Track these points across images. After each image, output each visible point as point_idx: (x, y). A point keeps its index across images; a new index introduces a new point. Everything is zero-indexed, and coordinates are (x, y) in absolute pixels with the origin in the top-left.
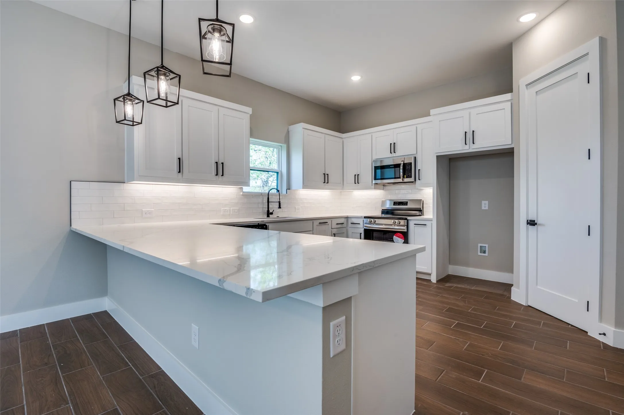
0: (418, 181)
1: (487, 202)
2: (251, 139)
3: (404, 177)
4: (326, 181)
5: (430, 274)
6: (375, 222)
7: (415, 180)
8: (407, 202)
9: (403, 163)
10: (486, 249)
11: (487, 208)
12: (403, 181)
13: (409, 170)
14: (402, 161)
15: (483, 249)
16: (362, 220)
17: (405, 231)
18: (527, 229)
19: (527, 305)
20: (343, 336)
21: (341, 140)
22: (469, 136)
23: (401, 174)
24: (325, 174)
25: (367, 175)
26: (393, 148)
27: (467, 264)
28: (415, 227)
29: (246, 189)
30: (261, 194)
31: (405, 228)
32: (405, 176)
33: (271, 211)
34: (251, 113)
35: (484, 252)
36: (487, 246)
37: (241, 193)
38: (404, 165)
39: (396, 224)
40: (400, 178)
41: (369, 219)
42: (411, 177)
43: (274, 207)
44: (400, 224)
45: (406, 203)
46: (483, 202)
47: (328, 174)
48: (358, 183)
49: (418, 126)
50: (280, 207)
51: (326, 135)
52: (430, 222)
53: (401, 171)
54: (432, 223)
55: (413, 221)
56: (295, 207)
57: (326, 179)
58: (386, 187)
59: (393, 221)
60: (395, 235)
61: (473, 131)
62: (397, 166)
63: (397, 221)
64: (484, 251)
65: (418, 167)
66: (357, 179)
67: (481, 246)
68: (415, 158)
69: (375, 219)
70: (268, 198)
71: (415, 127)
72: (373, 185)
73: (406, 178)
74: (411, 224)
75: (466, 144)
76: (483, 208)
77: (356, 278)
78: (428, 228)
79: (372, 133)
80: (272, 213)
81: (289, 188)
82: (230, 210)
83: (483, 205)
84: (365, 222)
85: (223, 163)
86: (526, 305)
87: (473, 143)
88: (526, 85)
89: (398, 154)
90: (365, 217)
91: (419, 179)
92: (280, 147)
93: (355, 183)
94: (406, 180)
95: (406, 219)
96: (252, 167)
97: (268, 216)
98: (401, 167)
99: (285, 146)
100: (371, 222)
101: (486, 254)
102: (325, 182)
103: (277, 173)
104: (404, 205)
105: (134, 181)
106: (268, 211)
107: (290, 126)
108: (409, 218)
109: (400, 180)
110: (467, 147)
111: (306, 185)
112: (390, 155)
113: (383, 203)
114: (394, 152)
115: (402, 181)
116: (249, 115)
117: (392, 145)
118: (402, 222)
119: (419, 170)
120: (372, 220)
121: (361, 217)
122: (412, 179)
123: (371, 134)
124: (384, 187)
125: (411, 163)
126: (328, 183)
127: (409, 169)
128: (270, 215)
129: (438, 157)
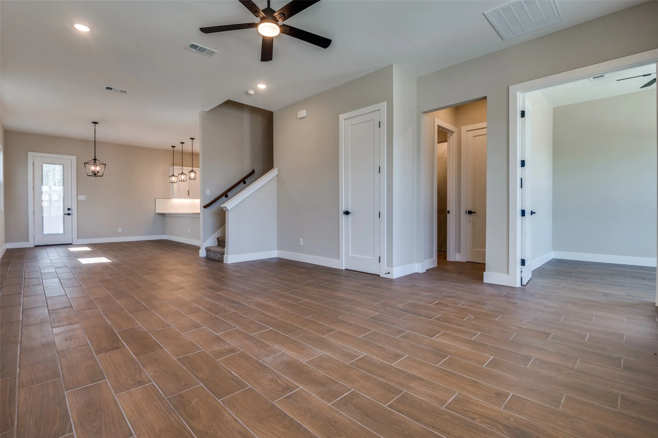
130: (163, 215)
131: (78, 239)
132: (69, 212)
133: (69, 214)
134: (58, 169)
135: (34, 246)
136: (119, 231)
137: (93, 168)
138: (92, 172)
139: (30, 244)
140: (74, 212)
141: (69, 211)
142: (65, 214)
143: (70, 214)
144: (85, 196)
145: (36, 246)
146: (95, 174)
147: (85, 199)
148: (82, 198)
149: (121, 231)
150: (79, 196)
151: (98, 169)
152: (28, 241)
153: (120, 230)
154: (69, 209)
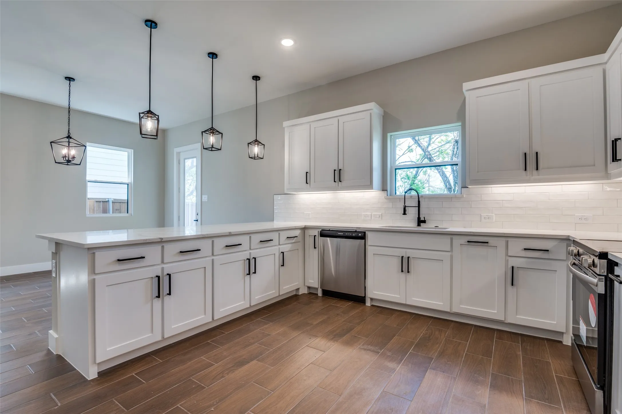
24: (526, 154)
33: (422, 219)
47: (537, 153)
57: (531, 162)
80: (424, 222)
81: (463, 186)
85: (340, 170)
97: (419, 225)
102: (526, 170)
106: (419, 218)
116: (371, 112)
126: (538, 169)
128: (421, 223)
141: (198, 216)
142: (195, 220)
143: (198, 219)
144: (207, 196)
146: (68, 161)
147: (207, 201)
148: (205, 198)
150: (202, 196)
154: (198, 214)
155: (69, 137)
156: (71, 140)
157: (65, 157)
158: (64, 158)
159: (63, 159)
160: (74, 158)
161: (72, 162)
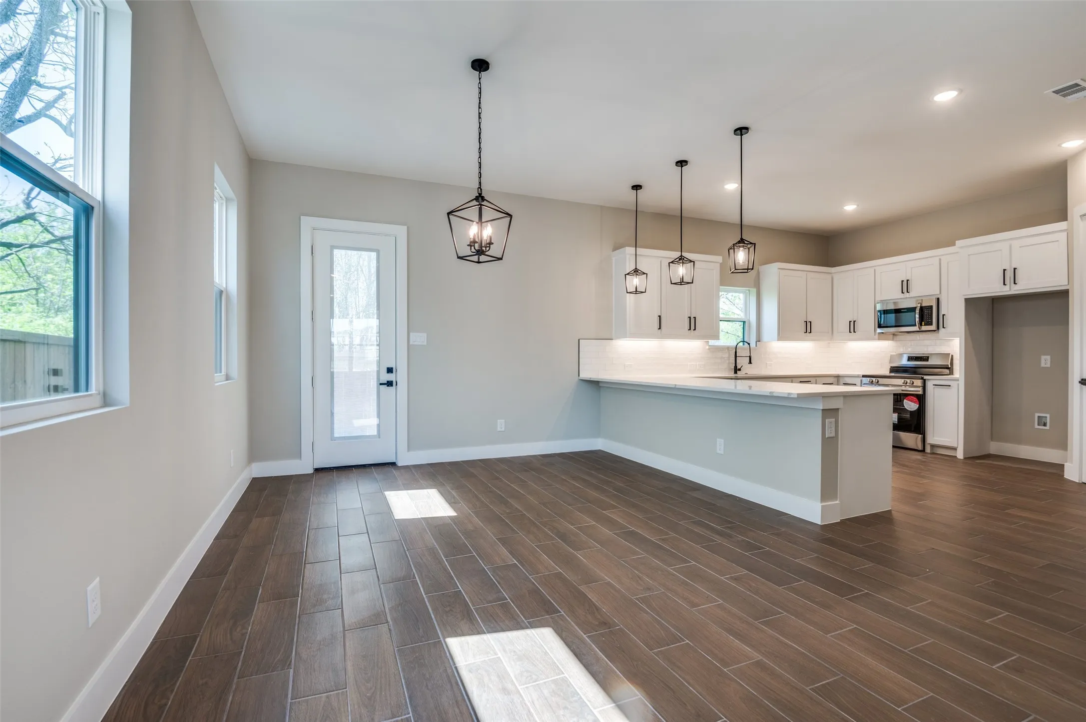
0: (942, 330)
1: (1048, 357)
2: (721, 287)
3: (921, 325)
4: (809, 330)
5: (955, 449)
6: (878, 382)
7: (938, 328)
8: (928, 357)
9: (919, 305)
10: (1046, 420)
11: (1048, 365)
12: (920, 329)
13: (929, 316)
14: (918, 304)
15: (1044, 420)
16: (859, 380)
17: (921, 393)
18: (1081, 389)
19: (1081, 482)
20: (833, 429)
21: (829, 277)
22: (1009, 274)
23: (917, 320)
24: (806, 322)
25: (868, 321)
26: (905, 286)
27: (1018, 441)
28: (935, 389)
29: (712, 342)
30: (728, 348)
31: (920, 389)
32: (923, 323)
33: (739, 367)
34: (721, 261)
35: (1045, 425)
36: (1048, 416)
37: (707, 347)
38: (922, 308)
39: (908, 384)
40: (915, 325)
41: (869, 379)
42: (931, 324)
43: (742, 362)
44: (914, 385)
45: (926, 359)
46: (1043, 358)
47: (811, 322)
48: (854, 332)
49: (941, 257)
50: (750, 363)
51: (808, 273)
52: (957, 382)
53: (917, 316)
54: (958, 384)
55: (931, 381)
56: (766, 363)
57: (808, 327)
58: (898, 337)
59: (903, 380)
60: (907, 398)
61: (1015, 269)
62: (913, 310)
63: (908, 381)
64: (1044, 423)
65: (942, 312)
66: (853, 327)
67: (1039, 417)
68: (938, 299)
69: (878, 379)
70: (736, 352)
71: (937, 259)
72: (877, 334)
73: (925, 325)
74: (930, 385)
75: (1004, 284)
76: (1043, 365)
77: (842, 398)
78: (954, 390)
79: (875, 266)
80: (740, 370)
81: (759, 340)
82: (696, 365)
83: (1043, 362)
84: (863, 382)
85: (695, 318)
86: (1079, 481)
87: (1015, 283)
88: (1081, 216)
89: (913, 293)
90: (864, 376)
91: (943, 327)
92: (748, 291)
93: (850, 332)
94: (924, 328)
95: (922, 378)
96: (722, 318)
97: (736, 373)
98: (917, 311)
99: (754, 291)
100: (872, 381)
101: (1047, 427)
102: (806, 332)
103: (744, 322)
104: (923, 361)
105: (626, 338)
106: (736, 367)
107: (761, 265)
108: (925, 377)
109: (916, 328)
110: (1007, 288)
111: (782, 335)
112: (902, 296)
113: (892, 359)
114: (907, 292)
115: (918, 330)
116: (719, 264)
117: (905, 283)
118: (918, 382)
119: (943, 315)
120: (874, 379)
121: (858, 376)
122: (933, 327)
123: (874, 268)
124: (895, 337)
125: (931, 307)
126: (811, 332)
127: (929, 312)
128: (738, 372)
129: (967, 300)
130: (595, 384)
131: (408, 450)
132: (391, 377)
133: (389, 384)
134: (367, 261)
135: (311, 471)
136: (499, 429)
137: (473, 230)
138: (472, 244)
139: (302, 466)
140: (401, 377)
141: (390, 374)
142: (381, 384)
143: (392, 382)
144: (425, 335)
145: (317, 470)
146: (480, 251)
147: (425, 343)
148: (419, 339)
149: (503, 429)
150: (411, 334)
151: (488, 232)
152: (299, 455)
153: (501, 425)
154: (390, 370)
155: (480, 198)
156: (485, 203)
157: (475, 242)
158: (473, 247)
159: (471, 249)
160: (490, 243)
161: (487, 253)
